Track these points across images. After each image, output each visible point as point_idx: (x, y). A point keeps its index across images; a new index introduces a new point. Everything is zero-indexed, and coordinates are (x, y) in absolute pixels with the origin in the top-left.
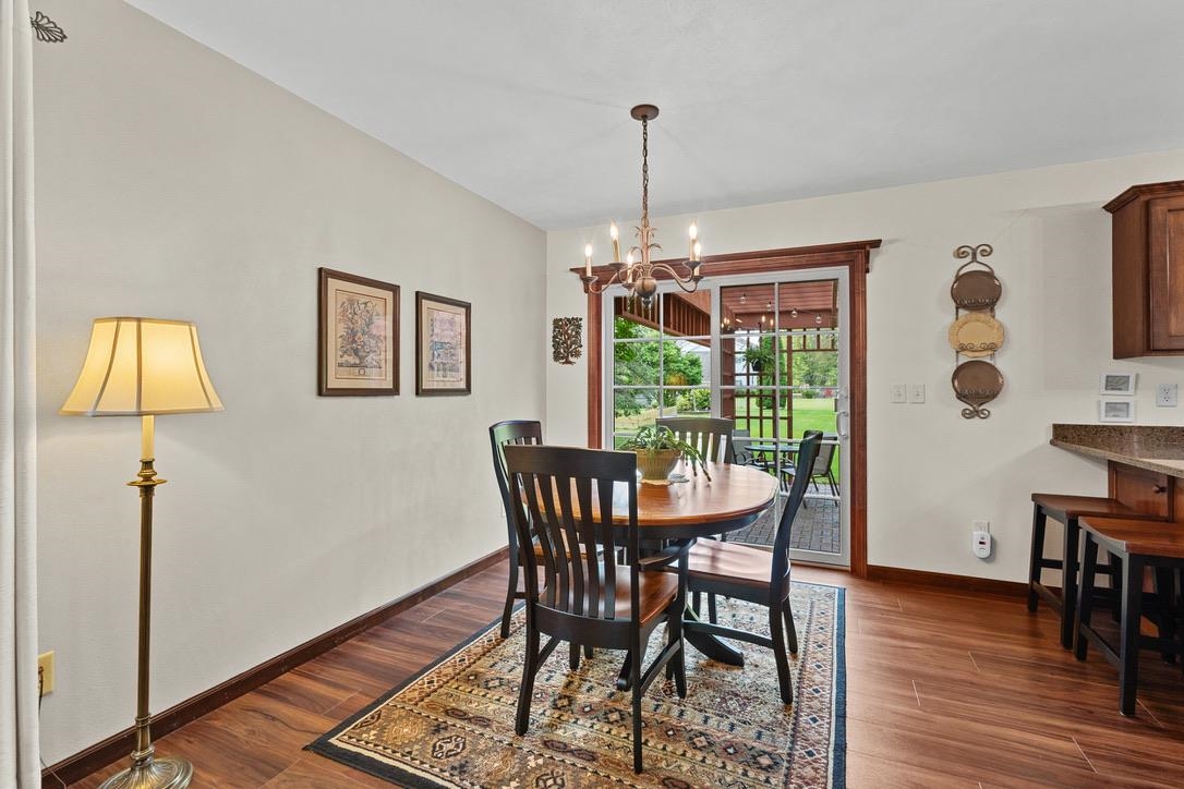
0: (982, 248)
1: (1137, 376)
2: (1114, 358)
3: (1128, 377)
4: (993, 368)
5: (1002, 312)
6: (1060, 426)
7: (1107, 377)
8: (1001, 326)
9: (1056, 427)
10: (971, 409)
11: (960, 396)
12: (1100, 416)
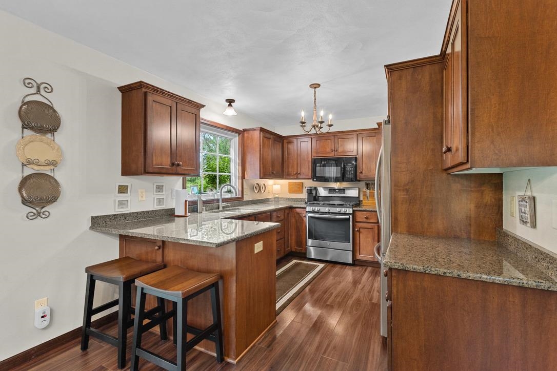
0: (45, 85)
1: (131, 185)
2: (123, 174)
3: (128, 186)
4: (53, 178)
5: (60, 137)
6: (96, 217)
7: (119, 186)
8: (59, 149)
9: (93, 218)
10: (35, 211)
11: (25, 202)
12: (115, 209)
